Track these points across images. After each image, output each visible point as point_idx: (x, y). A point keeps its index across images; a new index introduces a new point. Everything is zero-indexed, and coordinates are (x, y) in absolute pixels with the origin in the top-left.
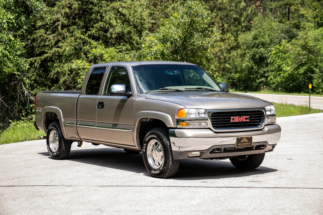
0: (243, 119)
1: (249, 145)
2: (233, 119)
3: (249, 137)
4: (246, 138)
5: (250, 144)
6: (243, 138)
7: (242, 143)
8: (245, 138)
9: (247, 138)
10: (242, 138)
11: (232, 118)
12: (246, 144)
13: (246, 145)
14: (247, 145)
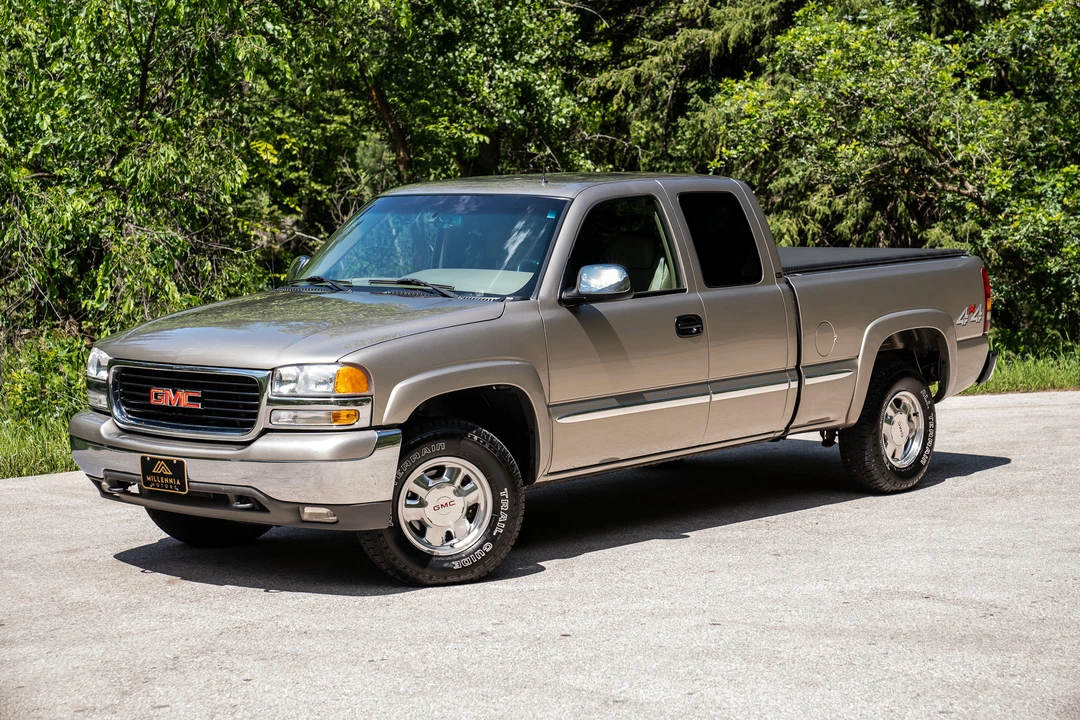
0: (182, 399)
1: (178, 486)
2: (156, 395)
3: (175, 460)
4: (164, 460)
5: (178, 483)
6: (157, 460)
7: (156, 474)
8: (161, 460)
9: (169, 463)
10: (154, 461)
11: (154, 391)
12: (166, 480)
13: (169, 484)
14: (173, 485)
